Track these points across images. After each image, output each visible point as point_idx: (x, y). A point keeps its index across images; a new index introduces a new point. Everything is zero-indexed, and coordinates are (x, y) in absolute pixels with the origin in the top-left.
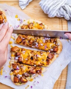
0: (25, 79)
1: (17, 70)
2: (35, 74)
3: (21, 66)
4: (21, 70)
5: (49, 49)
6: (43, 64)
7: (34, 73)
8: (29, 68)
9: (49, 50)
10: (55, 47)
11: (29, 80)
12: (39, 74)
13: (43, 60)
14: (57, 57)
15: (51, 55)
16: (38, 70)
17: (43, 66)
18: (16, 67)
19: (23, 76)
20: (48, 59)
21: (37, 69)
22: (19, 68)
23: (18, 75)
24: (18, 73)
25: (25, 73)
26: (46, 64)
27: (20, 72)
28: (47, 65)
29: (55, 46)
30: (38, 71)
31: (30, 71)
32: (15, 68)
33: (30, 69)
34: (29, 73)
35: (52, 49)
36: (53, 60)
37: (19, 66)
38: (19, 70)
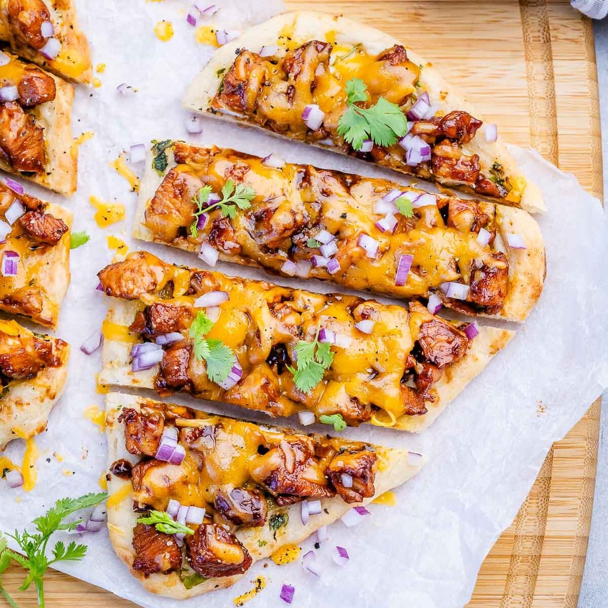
0: (232, 541)
1: (162, 463)
2: (314, 506)
3: (198, 433)
4: (201, 469)
5: (433, 280)
6: (375, 408)
7: (306, 498)
8: (262, 450)
9: (431, 289)
10: (484, 268)
11: (266, 551)
12: (348, 499)
13: (376, 373)
14: (495, 350)
15: (444, 335)
16: (342, 471)
17: (375, 420)
18: (157, 439)
19: (210, 517)
20: (420, 368)
21: (339, 463)
22: (180, 450)
23: (173, 505)
24: (172, 492)
25: (229, 488)
26: (402, 408)
27: (185, 483)
28: (409, 413)
29: (483, 257)
30: (347, 481)
31: (270, 479)
32: (147, 447)
33: (274, 459)
34: (267, 495)
35: (460, 280)
36: (461, 372)
37: (180, 428)
38: (177, 462)
